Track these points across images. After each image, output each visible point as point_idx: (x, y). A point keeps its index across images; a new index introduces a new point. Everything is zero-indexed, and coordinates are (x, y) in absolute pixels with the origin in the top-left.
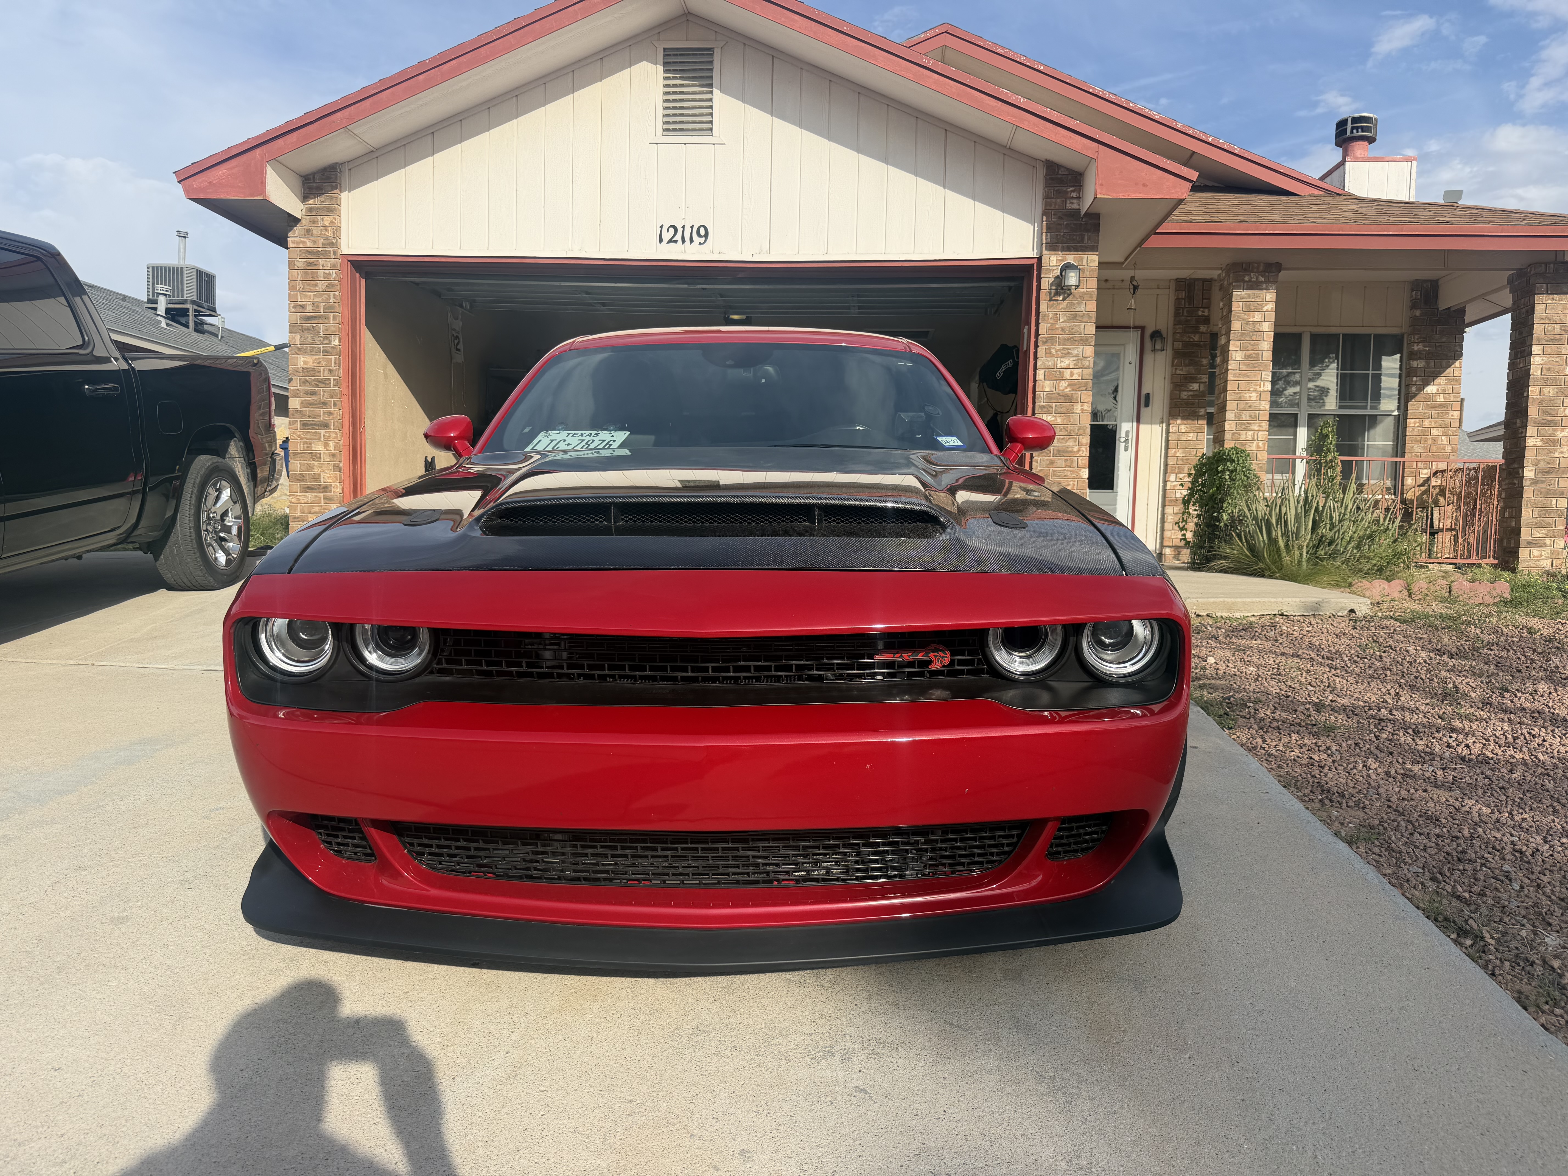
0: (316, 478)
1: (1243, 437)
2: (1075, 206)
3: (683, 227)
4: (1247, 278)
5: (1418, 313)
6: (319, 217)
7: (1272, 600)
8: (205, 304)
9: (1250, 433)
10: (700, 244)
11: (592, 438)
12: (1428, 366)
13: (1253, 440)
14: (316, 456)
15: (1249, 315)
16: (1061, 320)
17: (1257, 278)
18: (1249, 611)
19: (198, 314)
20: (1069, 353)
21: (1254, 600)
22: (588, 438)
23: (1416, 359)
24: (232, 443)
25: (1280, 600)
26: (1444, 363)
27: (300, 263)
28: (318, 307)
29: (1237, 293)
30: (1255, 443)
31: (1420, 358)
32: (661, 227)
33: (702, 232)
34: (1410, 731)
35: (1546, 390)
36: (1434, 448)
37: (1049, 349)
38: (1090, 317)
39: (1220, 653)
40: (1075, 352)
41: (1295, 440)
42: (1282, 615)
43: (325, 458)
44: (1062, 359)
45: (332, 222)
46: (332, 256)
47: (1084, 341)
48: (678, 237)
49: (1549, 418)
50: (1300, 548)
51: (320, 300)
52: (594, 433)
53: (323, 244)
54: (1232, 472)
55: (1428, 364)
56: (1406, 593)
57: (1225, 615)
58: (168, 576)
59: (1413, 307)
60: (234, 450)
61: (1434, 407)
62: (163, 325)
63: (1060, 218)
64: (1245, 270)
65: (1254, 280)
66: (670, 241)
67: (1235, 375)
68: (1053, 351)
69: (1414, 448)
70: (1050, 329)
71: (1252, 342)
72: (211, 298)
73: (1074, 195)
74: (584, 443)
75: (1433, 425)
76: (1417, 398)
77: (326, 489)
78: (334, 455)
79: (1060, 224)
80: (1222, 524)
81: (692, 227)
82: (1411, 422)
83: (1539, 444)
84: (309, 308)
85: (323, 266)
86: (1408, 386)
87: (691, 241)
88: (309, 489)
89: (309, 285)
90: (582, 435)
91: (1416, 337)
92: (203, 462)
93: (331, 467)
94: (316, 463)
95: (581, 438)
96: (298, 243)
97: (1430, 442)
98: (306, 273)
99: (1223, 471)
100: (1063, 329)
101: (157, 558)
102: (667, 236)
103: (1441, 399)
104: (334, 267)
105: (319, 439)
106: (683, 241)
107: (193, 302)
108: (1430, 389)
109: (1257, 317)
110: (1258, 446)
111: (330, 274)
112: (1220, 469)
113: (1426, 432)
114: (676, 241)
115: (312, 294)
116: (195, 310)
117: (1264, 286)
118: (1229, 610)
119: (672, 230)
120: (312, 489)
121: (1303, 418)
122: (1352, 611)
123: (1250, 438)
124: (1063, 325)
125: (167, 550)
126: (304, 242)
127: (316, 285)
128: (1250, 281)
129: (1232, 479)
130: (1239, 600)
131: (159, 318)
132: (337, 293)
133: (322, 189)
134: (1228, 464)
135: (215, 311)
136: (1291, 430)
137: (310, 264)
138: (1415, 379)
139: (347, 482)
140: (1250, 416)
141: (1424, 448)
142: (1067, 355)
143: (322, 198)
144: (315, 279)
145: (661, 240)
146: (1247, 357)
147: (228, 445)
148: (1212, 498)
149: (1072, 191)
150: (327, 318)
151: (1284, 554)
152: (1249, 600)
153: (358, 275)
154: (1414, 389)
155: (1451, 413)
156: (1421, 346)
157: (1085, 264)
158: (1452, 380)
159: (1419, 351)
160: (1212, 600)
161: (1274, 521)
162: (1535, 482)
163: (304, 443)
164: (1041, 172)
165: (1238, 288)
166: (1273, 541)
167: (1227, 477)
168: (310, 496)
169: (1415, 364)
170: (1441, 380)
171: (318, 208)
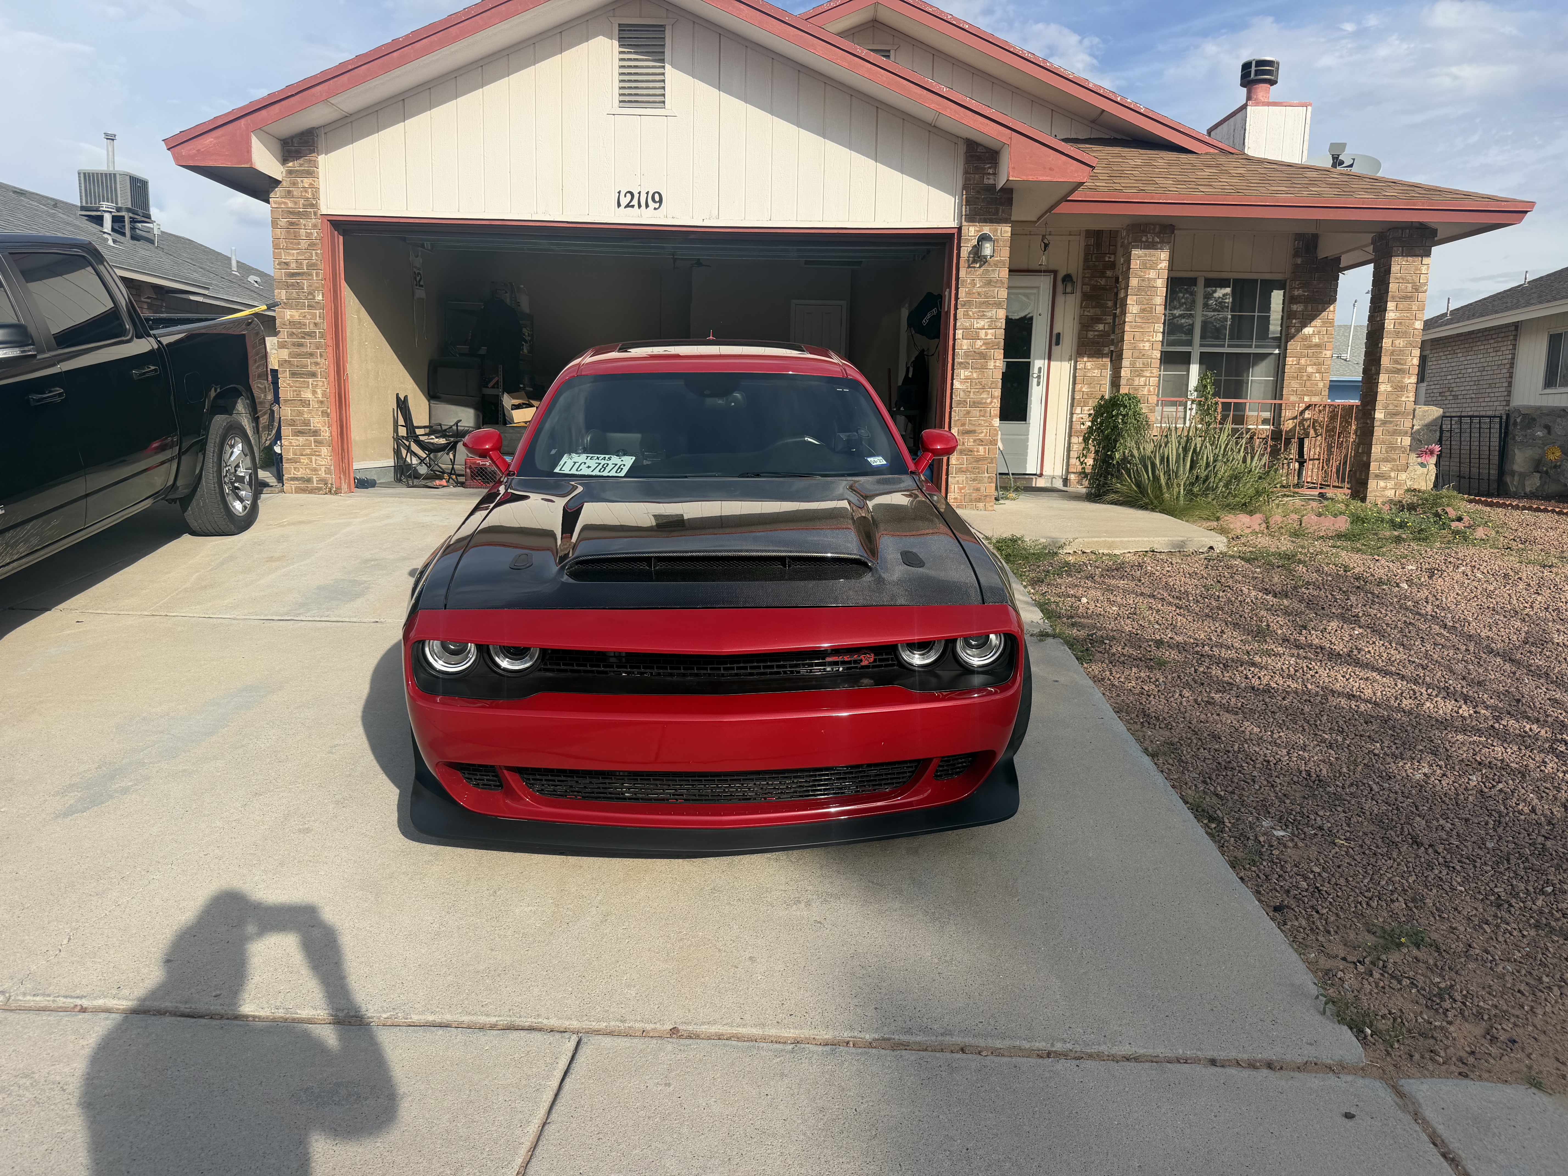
0: (307, 423)
1: (1136, 383)
2: (991, 182)
3: (639, 193)
4: (1144, 239)
5: (1299, 261)
6: (299, 179)
7: (1145, 539)
8: (140, 211)
9: (1143, 379)
10: (655, 209)
11: (606, 462)
12: (1306, 309)
13: (1145, 385)
14: (305, 403)
15: (1145, 272)
16: (978, 285)
17: (1153, 239)
18: (1126, 549)
19: (133, 221)
20: (984, 315)
21: (1130, 539)
22: (603, 462)
23: (1296, 303)
24: (239, 401)
25: (1152, 539)
26: (1320, 307)
27: (283, 222)
28: (301, 264)
29: (1135, 252)
30: (1147, 388)
31: (1299, 302)
32: (619, 192)
33: (657, 198)
34: (1221, 665)
35: (1397, 342)
36: (1308, 384)
37: (967, 311)
38: (1003, 283)
39: (1093, 592)
40: (989, 314)
41: (1188, 375)
42: (1153, 551)
43: (314, 404)
44: (979, 321)
45: (311, 184)
46: (313, 217)
47: (998, 305)
48: (635, 202)
49: (1399, 367)
50: (1179, 485)
51: (303, 257)
52: (607, 457)
53: (304, 205)
54: (1124, 416)
55: (1306, 308)
56: (1264, 525)
57: (1106, 552)
58: (194, 524)
59: (1296, 255)
60: (241, 407)
61: (1309, 347)
62: (110, 242)
63: (978, 192)
64: (1143, 231)
65: (1150, 240)
66: (628, 206)
67: (1131, 327)
68: (970, 313)
69: (1291, 385)
70: (969, 293)
71: (1147, 297)
72: (145, 205)
73: (991, 171)
74: (600, 466)
75: (1308, 363)
76: (1295, 338)
77: (316, 433)
78: (322, 402)
79: (978, 198)
80: (1115, 462)
81: (647, 193)
82: (1289, 360)
83: (1389, 389)
84: (293, 265)
85: (305, 225)
86: (1288, 328)
87: (647, 206)
88: (300, 433)
89: (292, 243)
90: (598, 458)
91: (1297, 283)
92: (219, 421)
93: (320, 413)
94: (306, 409)
95: (597, 461)
96: (280, 203)
97: (1305, 378)
98: (288, 232)
99: (1117, 415)
100: (979, 294)
101: (184, 509)
102: (624, 201)
103: (1316, 340)
104: (315, 226)
105: (308, 387)
106: (640, 206)
107: (128, 210)
108: (1308, 330)
109: (1152, 274)
110: (1149, 391)
111: (311, 233)
112: (1114, 413)
113: (1302, 370)
114: (633, 206)
115: (295, 252)
116: (131, 218)
117: (1159, 246)
118: (1109, 548)
119: (629, 195)
120: (303, 433)
121: (1195, 356)
122: (1211, 548)
123: (1142, 383)
124: (979, 290)
125: (194, 502)
126: (285, 203)
127: (299, 244)
128: (1147, 241)
129: (1124, 423)
130: (1118, 539)
131: (106, 236)
132: (319, 251)
133: (300, 153)
134: (1122, 409)
135: (150, 218)
136: (1184, 367)
137: (292, 224)
138: (1294, 321)
139: (335, 427)
140: (1143, 364)
141: (1300, 383)
142: (983, 317)
143: (301, 161)
144: (297, 236)
145: (619, 205)
146: (1143, 310)
147: (236, 403)
148: (1107, 438)
149: (990, 168)
150: (311, 275)
151: (1165, 490)
152: (1126, 539)
153: (336, 233)
154: (1293, 330)
155: (1325, 352)
156: (1301, 292)
157: (999, 234)
158: (1326, 323)
159: (1299, 296)
160: (1096, 539)
161: (1158, 462)
162: (1384, 423)
163: (294, 391)
164: (962, 149)
165: (1137, 247)
166: (1156, 479)
167: (1120, 421)
168: (301, 439)
169: (1294, 307)
170: (1317, 322)
171: (297, 171)
